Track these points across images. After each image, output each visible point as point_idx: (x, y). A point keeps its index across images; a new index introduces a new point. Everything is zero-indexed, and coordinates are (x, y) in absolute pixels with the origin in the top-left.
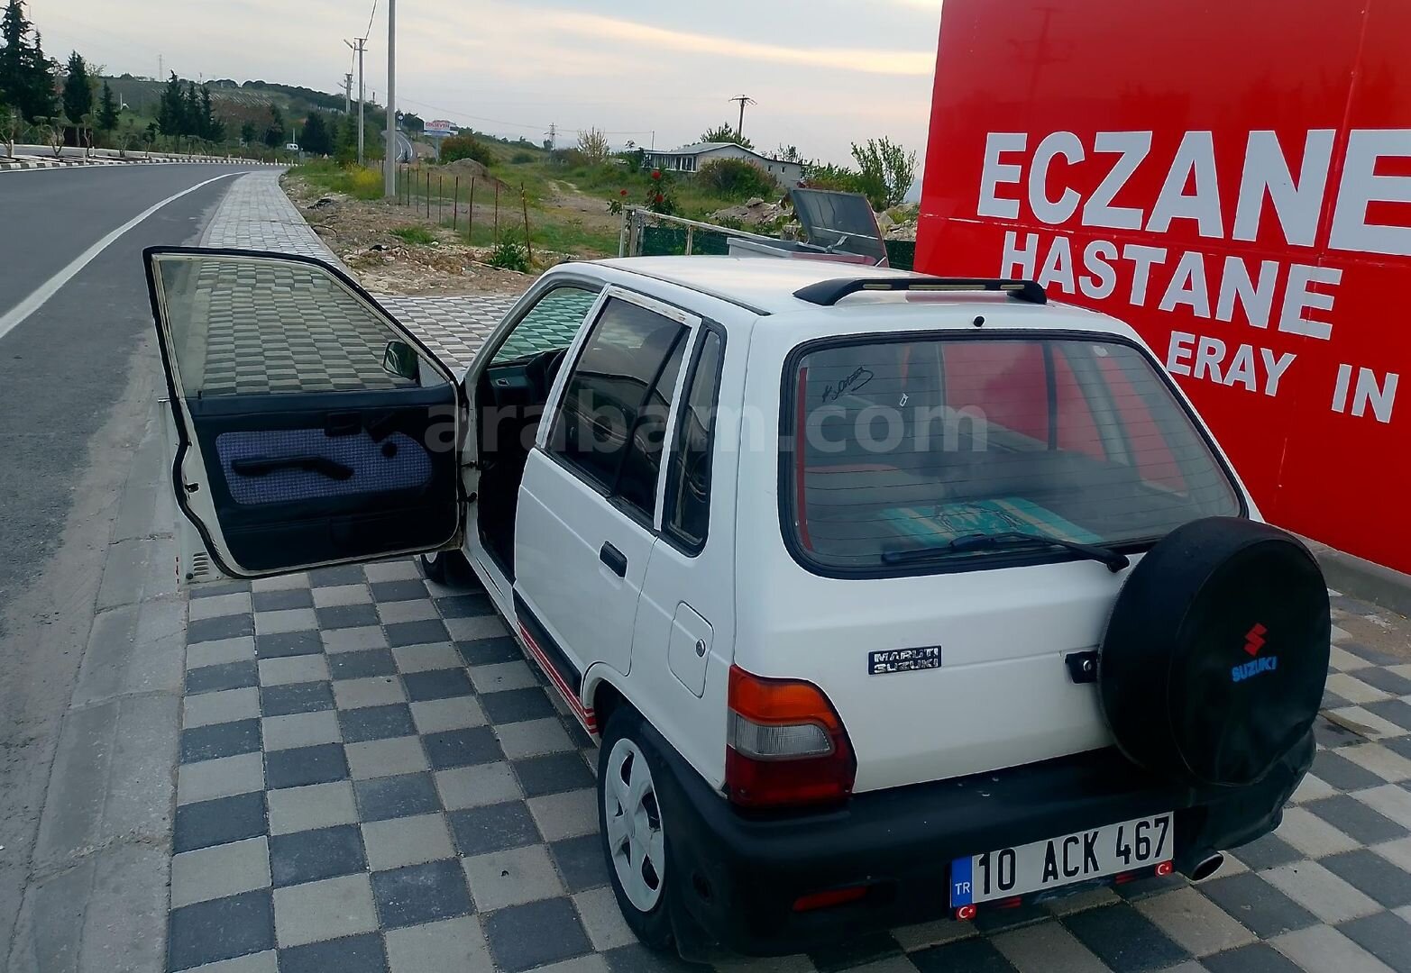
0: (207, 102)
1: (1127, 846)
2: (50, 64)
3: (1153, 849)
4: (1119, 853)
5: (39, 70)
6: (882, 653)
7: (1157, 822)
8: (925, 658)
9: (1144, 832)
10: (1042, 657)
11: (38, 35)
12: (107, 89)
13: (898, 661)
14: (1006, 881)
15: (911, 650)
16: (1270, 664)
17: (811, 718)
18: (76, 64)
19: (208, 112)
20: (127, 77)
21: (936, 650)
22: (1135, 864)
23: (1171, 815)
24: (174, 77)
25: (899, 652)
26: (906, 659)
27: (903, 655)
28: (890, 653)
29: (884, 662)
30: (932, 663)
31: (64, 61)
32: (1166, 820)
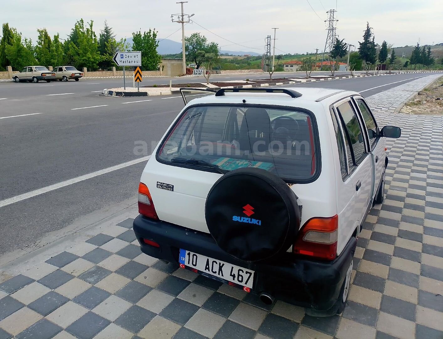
0: (429, 52)
1: (234, 274)
2: (376, 46)
3: (245, 281)
4: (231, 275)
5: (372, 48)
6: (159, 182)
7: (247, 273)
8: (170, 187)
9: (241, 273)
10: (198, 198)
11: (374, 37)
12: (393, 51)
13: (163, 186)
14: (194, 264)
15: (166, 184)
16: (258, 222)
17: (146, 194)
18: (384, 45)
19: (429, 55)
20: (407, 46)
21: (172, 186)
22: (236, 281)
23: (253, 272)
24: (418, 45)
25: (163, 183)
26: (165, 186)
27: (164, 185)
28: (161, 183)
29: (159, 185)
30: (170, 189)
31: (381, 44)
32: (251, 274)
